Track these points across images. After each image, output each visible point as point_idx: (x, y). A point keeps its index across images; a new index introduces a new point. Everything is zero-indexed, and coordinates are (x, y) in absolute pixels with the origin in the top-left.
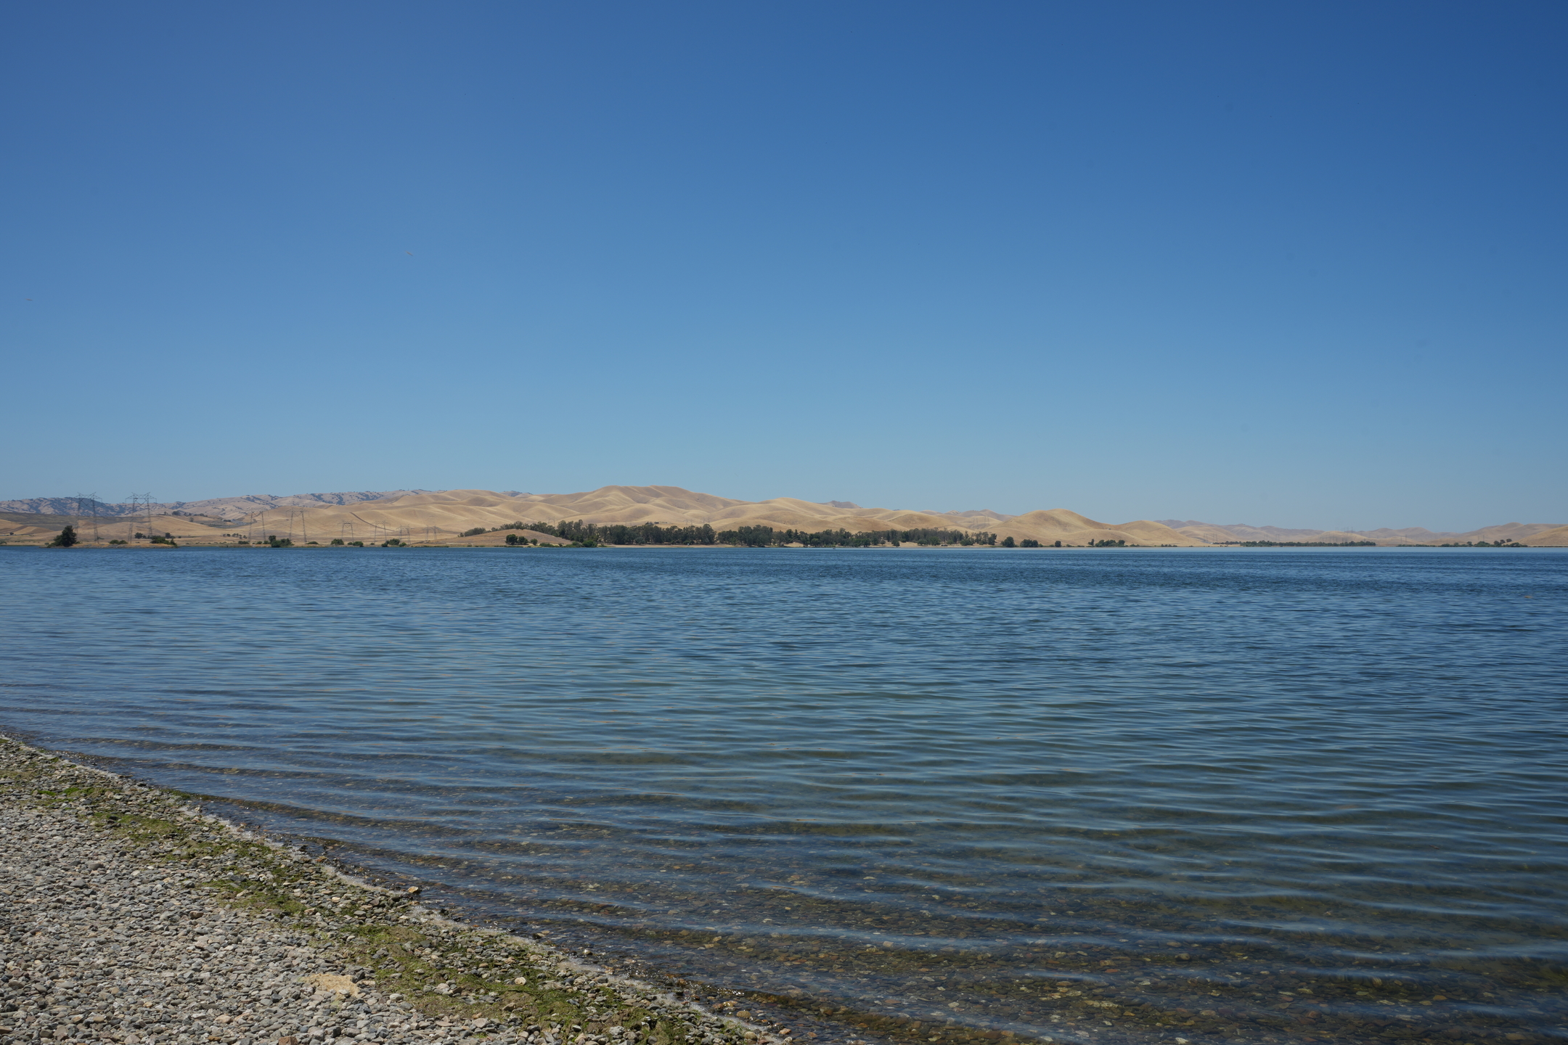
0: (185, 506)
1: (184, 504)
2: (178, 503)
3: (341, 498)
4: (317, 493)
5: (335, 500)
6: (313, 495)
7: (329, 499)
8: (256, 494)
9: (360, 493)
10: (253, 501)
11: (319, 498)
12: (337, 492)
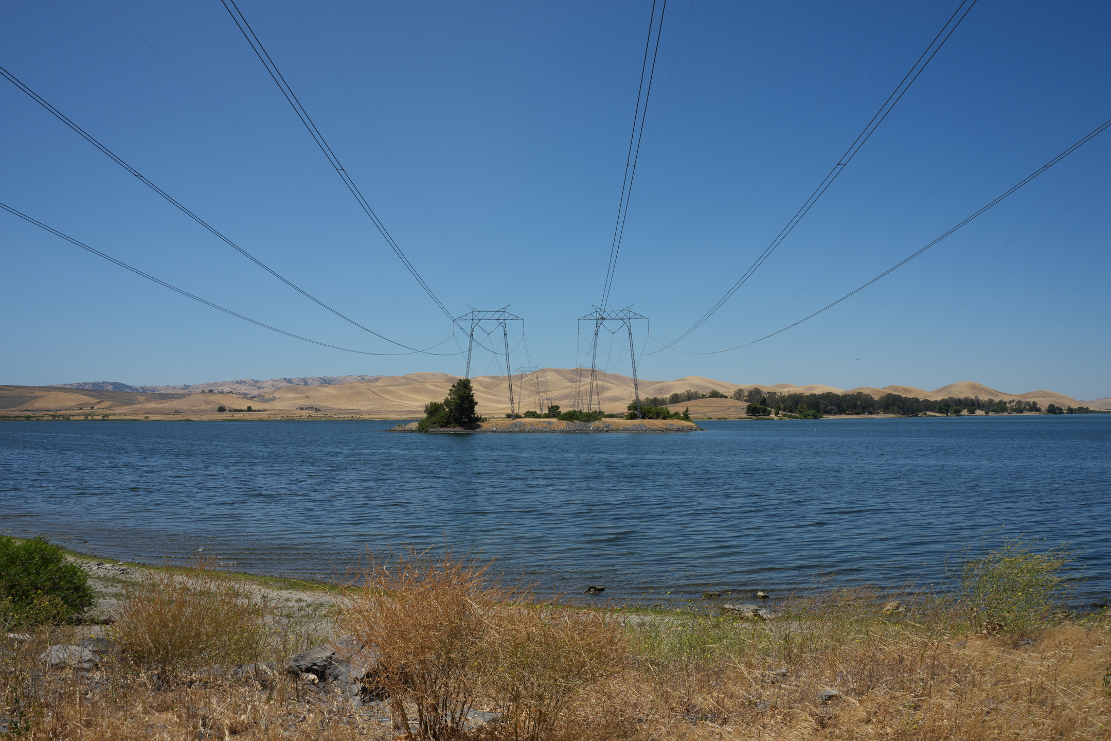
0: (190, 388)
1: (189, 386)
2: (185, 386)
3: (305, 381)
4: (288, 378)
5: (302, 383)
6: (285, 379)
7: (298, 382)
8: (243, 379)
9: (319, 378)
10: (241, 384)
11: (289, 381)
12: (303, 377)
